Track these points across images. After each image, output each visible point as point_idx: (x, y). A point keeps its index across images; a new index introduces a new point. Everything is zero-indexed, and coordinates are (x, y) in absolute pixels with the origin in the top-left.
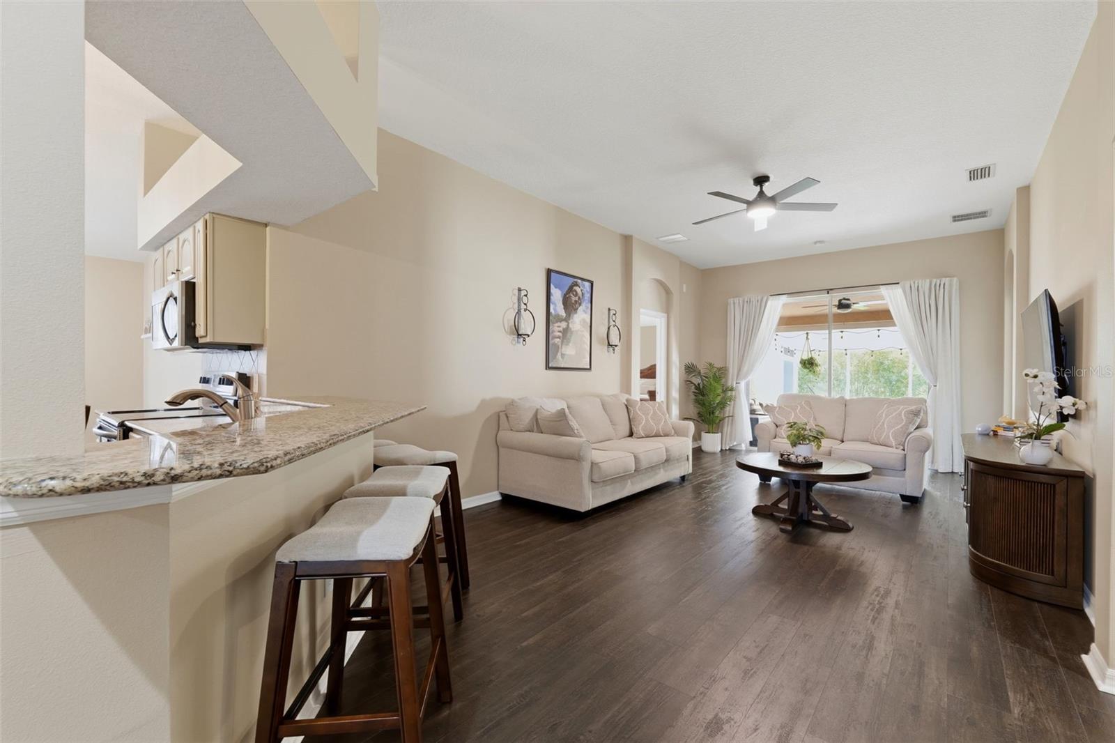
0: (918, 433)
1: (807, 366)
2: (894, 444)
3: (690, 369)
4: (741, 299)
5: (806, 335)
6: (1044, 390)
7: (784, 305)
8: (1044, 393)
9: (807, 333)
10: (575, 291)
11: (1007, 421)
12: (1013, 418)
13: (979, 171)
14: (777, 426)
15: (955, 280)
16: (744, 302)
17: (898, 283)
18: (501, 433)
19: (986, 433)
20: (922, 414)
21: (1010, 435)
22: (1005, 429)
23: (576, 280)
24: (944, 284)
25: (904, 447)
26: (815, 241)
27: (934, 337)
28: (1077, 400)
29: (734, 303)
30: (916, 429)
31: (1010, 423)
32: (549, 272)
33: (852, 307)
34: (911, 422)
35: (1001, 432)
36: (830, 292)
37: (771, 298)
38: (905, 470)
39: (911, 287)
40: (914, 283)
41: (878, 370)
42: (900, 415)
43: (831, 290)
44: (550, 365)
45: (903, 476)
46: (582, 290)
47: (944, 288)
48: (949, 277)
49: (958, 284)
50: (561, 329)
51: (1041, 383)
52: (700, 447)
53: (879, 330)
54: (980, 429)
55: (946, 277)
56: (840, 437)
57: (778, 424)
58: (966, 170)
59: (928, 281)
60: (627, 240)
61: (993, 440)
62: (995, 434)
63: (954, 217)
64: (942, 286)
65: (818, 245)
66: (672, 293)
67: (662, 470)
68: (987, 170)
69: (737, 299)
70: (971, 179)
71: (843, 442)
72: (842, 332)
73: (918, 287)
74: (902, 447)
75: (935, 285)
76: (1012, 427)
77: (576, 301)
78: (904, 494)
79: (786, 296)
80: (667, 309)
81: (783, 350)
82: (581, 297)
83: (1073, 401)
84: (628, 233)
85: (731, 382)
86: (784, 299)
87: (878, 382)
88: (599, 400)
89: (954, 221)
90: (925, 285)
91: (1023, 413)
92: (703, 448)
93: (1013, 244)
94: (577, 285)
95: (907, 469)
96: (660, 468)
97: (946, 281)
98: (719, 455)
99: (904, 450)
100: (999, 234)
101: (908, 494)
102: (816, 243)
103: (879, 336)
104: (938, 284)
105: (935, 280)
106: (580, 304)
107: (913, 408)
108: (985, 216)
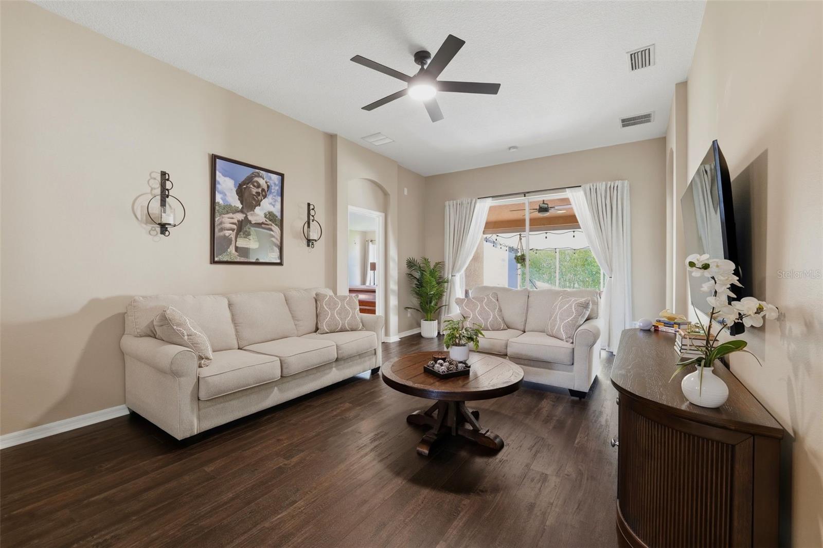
0: (586, 327)
1: (520, 261)
2: (564, 337)
3: (411, 264)
4: (455, 202)
5: (519, 236)
6: (717, 288)
7: (491, 208)
8: (716, 292)
9: (520, 235)
10: (257, 182)
11: (668, 316)
12: (674, 313)
13: (640, 54)
14: (464, 318)
15: (626, 182)
16: (457, 204)
17: (580, 186)
18: (124, 338)
19: (647, 328)
20: (591, 306)
21: (670, 331)
22: (666, 324)
23: (257, 171)
24: (617, 187)
25: (573, 340)
26: (510, 146)
27: (610, 234)
28: (763, 303)
29: (449, 205)
30: (585, 321)
31: (669, 318)
32: (214, 158)
33: (550, 211)
34: (580, 314)
35: (662, 328)
36: (526, 195)
37: (479, 201)
38: (573, 364)
39: (590, 189)
40: (593, 186)
41: (584, 265)
42: (571, 306)
43: (528, 193)
44: (216, 259)
45: (571, 371)
46: (266, 182)
47: (617, 190)
48: (621, 180)
49: (628, 185)
50: (235, 221)
51: (713, 278)
52: (420, 333)
53: (574, 231)
54: (641, 324)
55: (619, 180)
56: (522, 328)
57: (465, 316)
58: (627, 53)
59: (604, 183)
60: (332, 139)
61: (654, 336)
62: (656, 330)
63: (623, 121)
64: (615, 188)
65: (512, 150)
66: (389, 195)
67: (334, 369)
68: (647, 52)
69: (452, 201)
70: (633, 69)
71: (525, 332)
72: (546, 233)
73: (596, 189)
74: (571, 340)
75: (610, 186)
76: (672, 322)
77: (258, 193)
78: (572, 389)
79: (491, 199)
80: (385, 209)
81: (507, 248)
82: (266, 189)
83: (757, 306)
84: (331, 130)
85: (447, 275)
86: (490, 202)
87: (584, 274)
88: (283, 295)
89: (624, 126)
90: (602, 186)
91: (684, 309)
92: (423, 334)
93: (673, 144)
94: (259, 176)
95: (575, 364)
96: (332, 368)
97: (618, 183)
98: (436, 340)
99: (572, 343)
100: (662, 141)
101: (576, 389)
102: (510, 148)
103: (574, 236)
104: (612, 187)
105: (609, 183)
106: (265, 197)
107: (583, 300)
108: (649, 121)
